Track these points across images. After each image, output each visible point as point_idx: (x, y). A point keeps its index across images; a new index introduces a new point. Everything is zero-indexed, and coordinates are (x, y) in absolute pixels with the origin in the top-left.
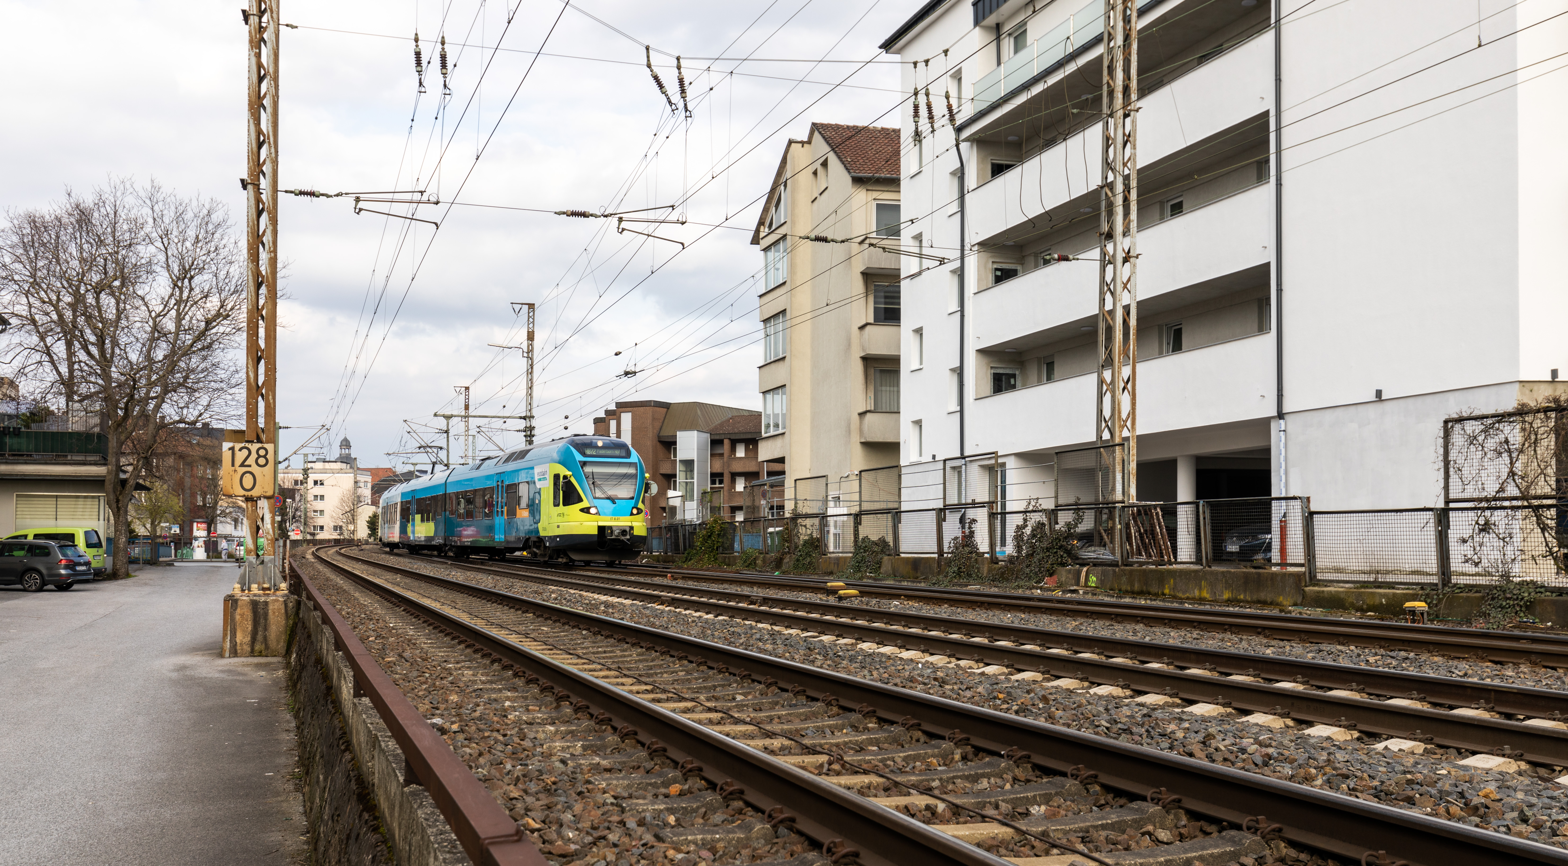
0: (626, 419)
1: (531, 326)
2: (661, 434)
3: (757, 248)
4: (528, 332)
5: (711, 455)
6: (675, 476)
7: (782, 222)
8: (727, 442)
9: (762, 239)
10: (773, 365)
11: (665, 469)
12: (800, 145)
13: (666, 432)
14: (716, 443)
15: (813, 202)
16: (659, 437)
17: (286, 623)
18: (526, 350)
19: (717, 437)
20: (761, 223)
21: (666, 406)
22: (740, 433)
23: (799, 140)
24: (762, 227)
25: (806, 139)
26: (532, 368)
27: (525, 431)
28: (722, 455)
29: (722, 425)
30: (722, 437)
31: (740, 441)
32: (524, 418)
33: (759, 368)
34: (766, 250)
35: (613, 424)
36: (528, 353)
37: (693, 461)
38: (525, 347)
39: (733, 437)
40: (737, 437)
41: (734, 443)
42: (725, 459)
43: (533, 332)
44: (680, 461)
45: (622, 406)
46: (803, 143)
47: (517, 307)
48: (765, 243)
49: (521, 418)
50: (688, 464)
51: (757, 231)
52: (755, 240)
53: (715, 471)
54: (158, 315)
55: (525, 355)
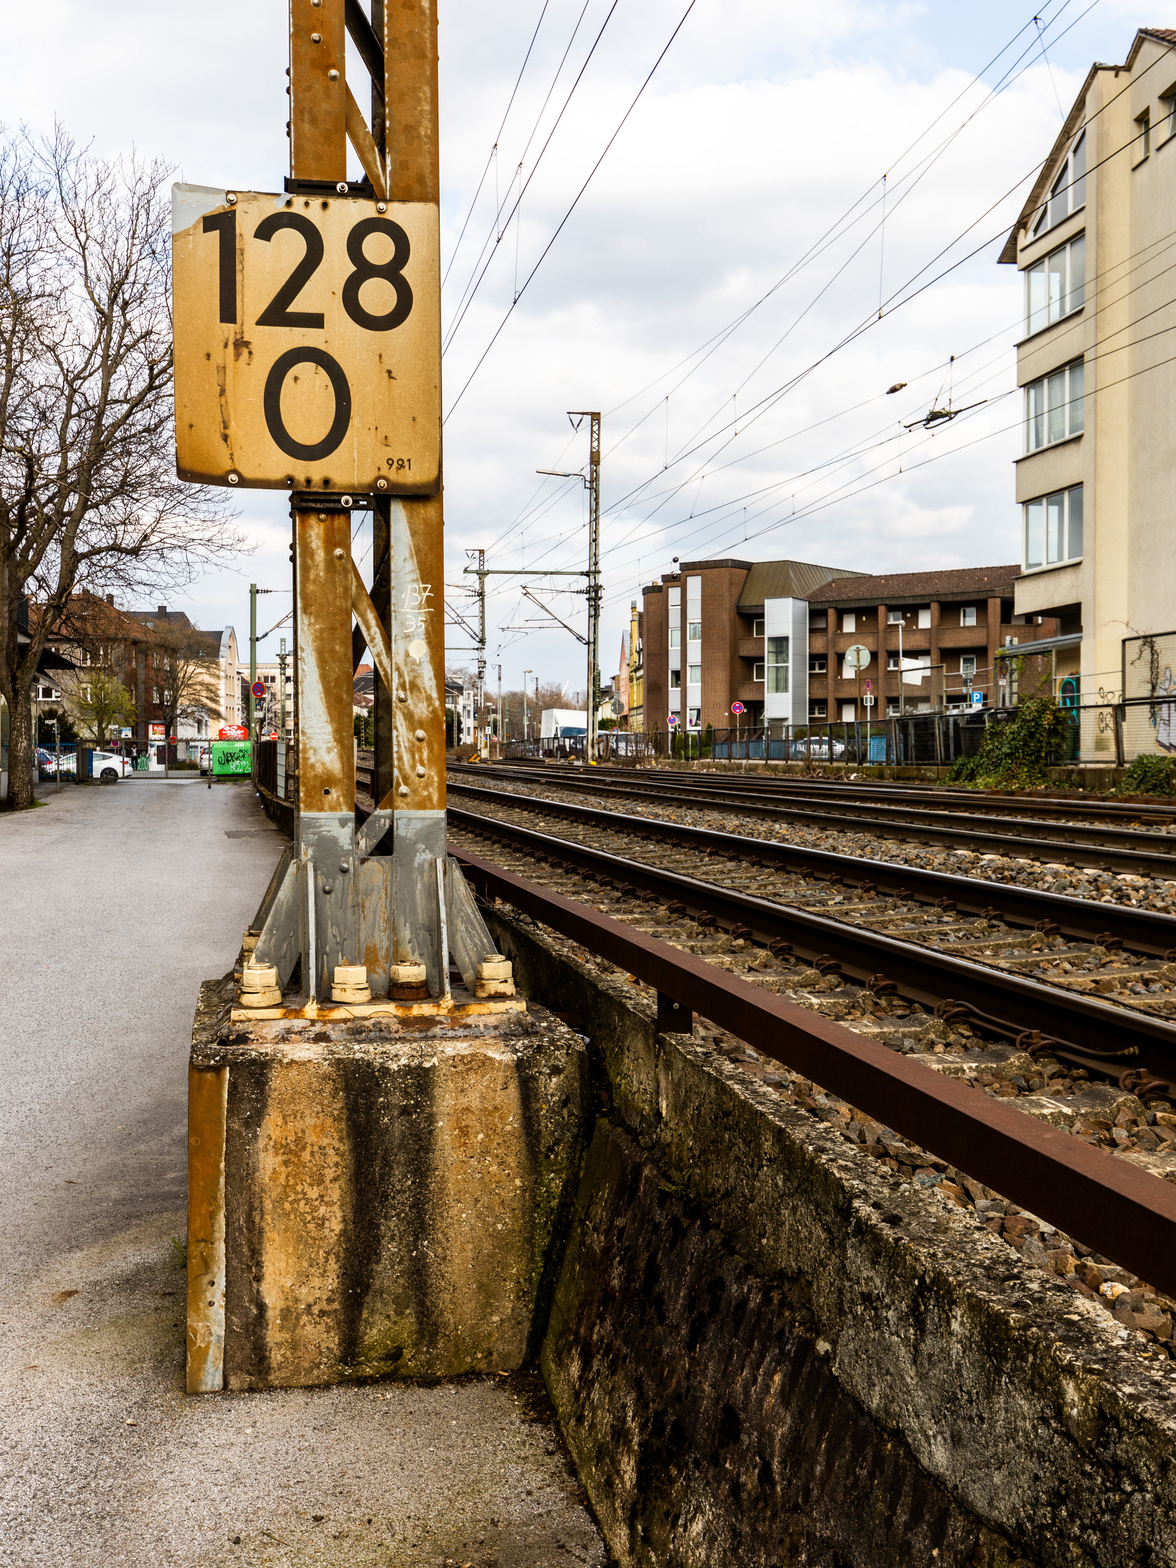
0: (694, 584)
1: (595, 444)
2: (741, 604)
3: (1014, 267)
4: (592, 453)
5: (812, 631)
6: (762, 659)
7: (1071, 212)
8: (831, 613)
9: (1022, 250)
10: (1050, 455)
11: (747, 649)
12: (1113, 73)
13: (749, 601)
14: (816, 614)
15: (1134, 169)
16: (738, 608)
17: (532, 1189)
18: (588, 478)
19: (819, 607)
20: (1022, 224)
21: (747, 566)
22: (850, 600)
23: (1111, 64)
24: (1022, 231)
25: (1122, 63)
26: (597, 504)
27: (588, 592)
28: (825, 630)
29: (822, 590)
30: (826, 606)
31: (849, 611)
32: (587, 574)
33: (1017, 462)
34: (1028, 269)
35: (674, 595)
36: (591, 482)
37: (786, 639)
38: (587, 473)
39: (841, 606)
40: (847, 606)
41: (841, 614)
42: (830, 636)
43: (598, 452)
44: (769, 639)
45: (689, 568)
46: (1116, 70)
47: (576, 418)
48: (1024, 258)
49: (582, 574)
50: (780, 643)
51: (1013, 239)
52: (1009, 256)
53: (815, 651)
54: (77, 378)
55: (588, 485)
